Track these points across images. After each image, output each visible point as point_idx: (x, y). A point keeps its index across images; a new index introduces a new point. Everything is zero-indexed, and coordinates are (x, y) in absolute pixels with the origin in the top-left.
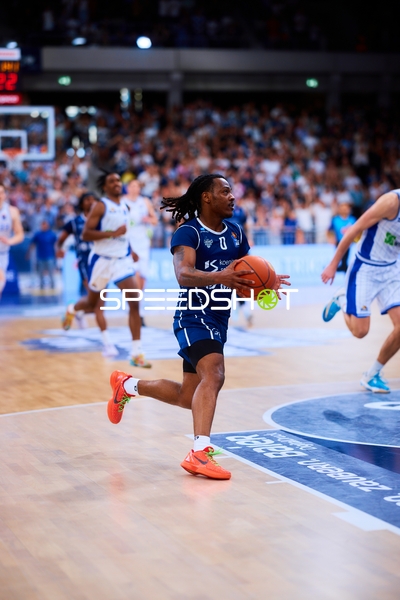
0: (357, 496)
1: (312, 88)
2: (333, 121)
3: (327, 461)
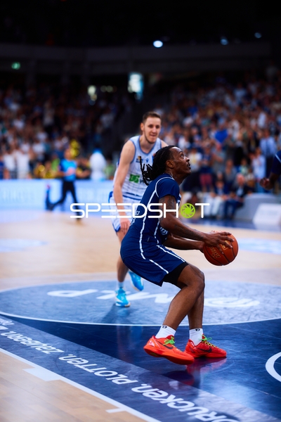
0: (40, 357)
1: (15, 70)
2: (30, 93)
3: (21, 333)
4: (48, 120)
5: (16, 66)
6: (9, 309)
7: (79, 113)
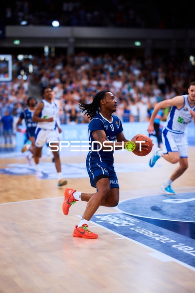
0: (159, 245)
1: (137, 46)
2: (148, 62)
3: (144, 228)
4: (161, 80)
5: (138, 44)
6: (136, 211)
7: (182, 75)
